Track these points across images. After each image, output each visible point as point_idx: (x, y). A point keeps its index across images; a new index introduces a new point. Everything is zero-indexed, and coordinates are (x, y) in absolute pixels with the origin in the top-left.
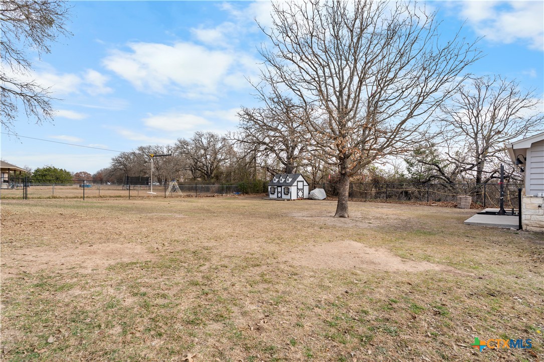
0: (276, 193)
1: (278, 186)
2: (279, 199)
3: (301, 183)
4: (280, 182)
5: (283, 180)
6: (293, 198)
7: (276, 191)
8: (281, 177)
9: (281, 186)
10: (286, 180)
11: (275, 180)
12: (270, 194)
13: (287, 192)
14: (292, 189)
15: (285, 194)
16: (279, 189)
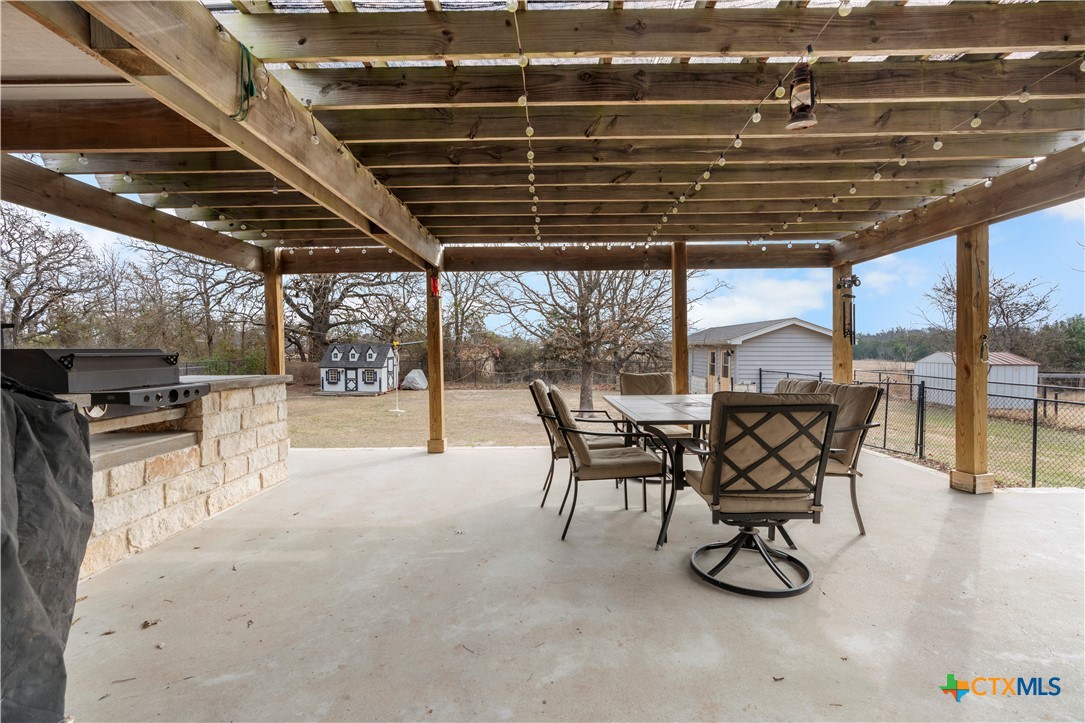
0: (342, 382)
1: (347, 369)
2: (349, 393)
3: (391, 361)
4: (351, 360)
5: (357, 356)
6: (384, 389)
7: (342, 377)
8: (353, 351)
9: (356, 369)
10: (363, 356)
11: (337, 356)
12: (325, 383)
13: (371, 377)
14: (382, 374)
15: (366, 383)
16: (351, 374)
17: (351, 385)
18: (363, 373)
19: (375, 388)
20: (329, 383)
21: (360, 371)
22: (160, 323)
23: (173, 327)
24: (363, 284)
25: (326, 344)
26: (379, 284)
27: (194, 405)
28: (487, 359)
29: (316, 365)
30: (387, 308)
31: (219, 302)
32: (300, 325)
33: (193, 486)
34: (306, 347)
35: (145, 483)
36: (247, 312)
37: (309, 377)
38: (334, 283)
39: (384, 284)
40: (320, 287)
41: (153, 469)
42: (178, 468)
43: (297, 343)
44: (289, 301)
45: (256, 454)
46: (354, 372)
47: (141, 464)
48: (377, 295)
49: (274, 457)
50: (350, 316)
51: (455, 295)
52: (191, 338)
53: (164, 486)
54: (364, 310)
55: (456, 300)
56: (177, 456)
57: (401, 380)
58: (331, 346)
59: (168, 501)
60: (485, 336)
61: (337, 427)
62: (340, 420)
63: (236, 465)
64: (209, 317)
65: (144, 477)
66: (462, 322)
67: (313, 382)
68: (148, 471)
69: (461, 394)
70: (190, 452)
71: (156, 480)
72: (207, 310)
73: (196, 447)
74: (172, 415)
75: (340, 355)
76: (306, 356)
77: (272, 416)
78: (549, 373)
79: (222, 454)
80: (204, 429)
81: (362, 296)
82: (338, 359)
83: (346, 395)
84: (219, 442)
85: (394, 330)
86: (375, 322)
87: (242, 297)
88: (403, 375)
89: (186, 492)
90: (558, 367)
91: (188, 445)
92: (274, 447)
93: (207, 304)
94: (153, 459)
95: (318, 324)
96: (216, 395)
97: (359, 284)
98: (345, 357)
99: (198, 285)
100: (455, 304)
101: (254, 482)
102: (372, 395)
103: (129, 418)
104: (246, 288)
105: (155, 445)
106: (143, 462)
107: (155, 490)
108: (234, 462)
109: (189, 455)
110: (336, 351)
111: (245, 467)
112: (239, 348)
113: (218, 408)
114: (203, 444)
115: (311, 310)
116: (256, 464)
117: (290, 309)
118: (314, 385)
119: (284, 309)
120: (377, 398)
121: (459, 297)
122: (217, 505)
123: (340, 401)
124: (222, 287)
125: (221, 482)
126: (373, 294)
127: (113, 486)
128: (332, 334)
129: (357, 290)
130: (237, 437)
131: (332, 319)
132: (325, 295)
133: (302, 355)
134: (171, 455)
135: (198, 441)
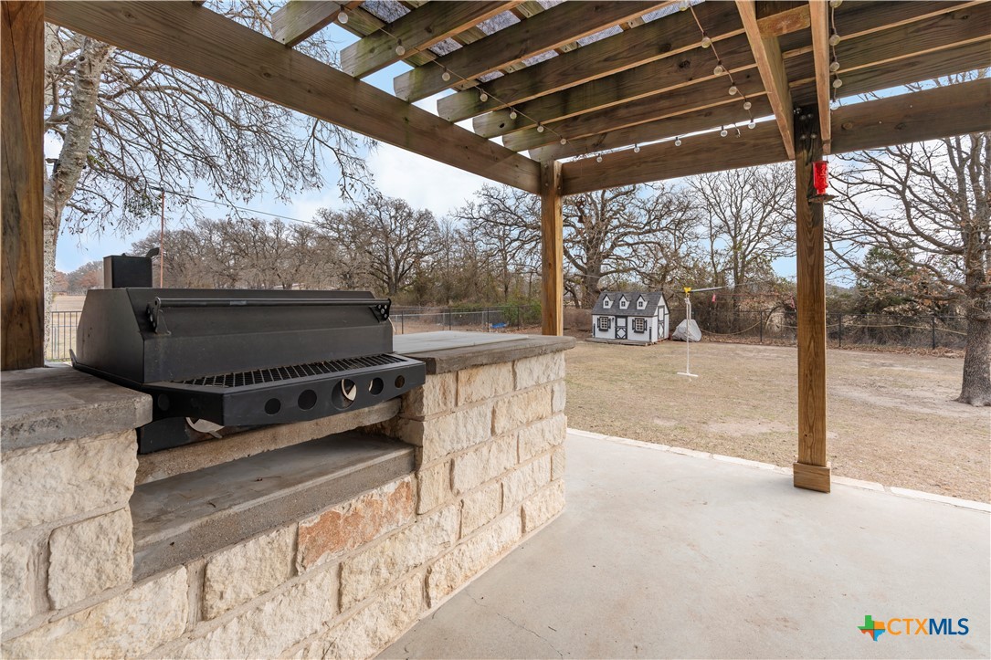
0: (612, 330)
1: (617, 317)
2: (620, 341)
3: (661, 310)
4: (621, 307)
5: (627, 304)
6: (654, 339)
7: (613, 325)
8: (623, 299)
9: (626, 317)
10: (633, 304)
11: (608, 304)
12: (597, 329)
13: (641, 327)
14: (653, 322)
15: (635, 332)
16: (621, 322)
17: (621, 333)
18: (633, 321)
19: (645, 337)
20: (600, 330)
21: (630, 319)
22: (474, 274)
23: (482, 278)
24: (633, 233)
25: (598, 292)
26: (649, 231)
27: (411, 398)
28: (774, 310)
29: (588, 311)
30: (655, 255)
31: (513, 257)
32: (575, 275)
33: (399, 561)
34: (580, 295)
35: (295, 572)
36: (534, 265)
37: (582, 323)
38: (607, 233)
39: (655, 231)
40: (594, 237)
41: (313, 540)
42: (370, 529)
43: (572, 292)
44: (566, 253)
45: (516, 475)
46: (624, 320)
47: (287, 536)
48: (645, 243)
49: (543, 477)
50: (620, 265)
51: (734, 238)
52: (494, 287)
53: (341, 568)
54: (633, 259)
55: (735, 242)
56: (369, 504)
57: (672, 330)
58: (602, 294)
59: (345, 600)
60: (772, 283)
61: (611, 381)
62: (613, 371)
63: (480, 502)
64: (505, 267)
65: (294, 561)
66: (743, 266)
67: (585, 328)
68: (301, 548)
69: (744, 350)
70: (398, 490)
71: (319, 562)
72: (506, 264)
73: (409, 478)
74: (373, 415)
75: (611, 303)
76: (580, 303)
77: (543, 408)
78: (872, 330)
79: (457, 485)
80: (426, 443)
81: (631, 245)
82: (609, 307)
83: (616, 343)
84: (452, 464)
85: (664, 277)
86: (643, 270)
87: (530, 251)
88: (674, 324)
89: (384, 572)
90: (886, 323)
91: (396, 475)
92: (545, 460)
93: (505, 259)
94: (315, 519)
95: (591, 272)
96: (450, 378)
97: (630, 233)
98: (616, 305)
99: (499, 244)
100: (734, 247)
101: (511, 525)
102: (642, 344)
103: (284, 430)
104: (533, 244)
105: (327, 483)
106: (293, 528)
107: (320, 580)
108: (479, 496)
109: (395, 498)
110: (607, 299)
111: (497, 504)
112: (527, 295)
113: (453, 401)
114: (421, 474)
115: (585, 261)
116: (515, 492)
117: (567, 260)
118: (586, 331)
119: (562, 262)
120: (647, 348)
121: (739, 238)
122: (444, 584)
123: (611, 349)
124: (516, 244)
125: (453, 538)
126: (642, 243)
127: (211, 599)
128: (603, 283)
129: (628, 239)
130: (485, 450)
131: (603, 269)
132: (597, 246)
133: (576, 302)
134: (357, 503)
135: (415, 466)
